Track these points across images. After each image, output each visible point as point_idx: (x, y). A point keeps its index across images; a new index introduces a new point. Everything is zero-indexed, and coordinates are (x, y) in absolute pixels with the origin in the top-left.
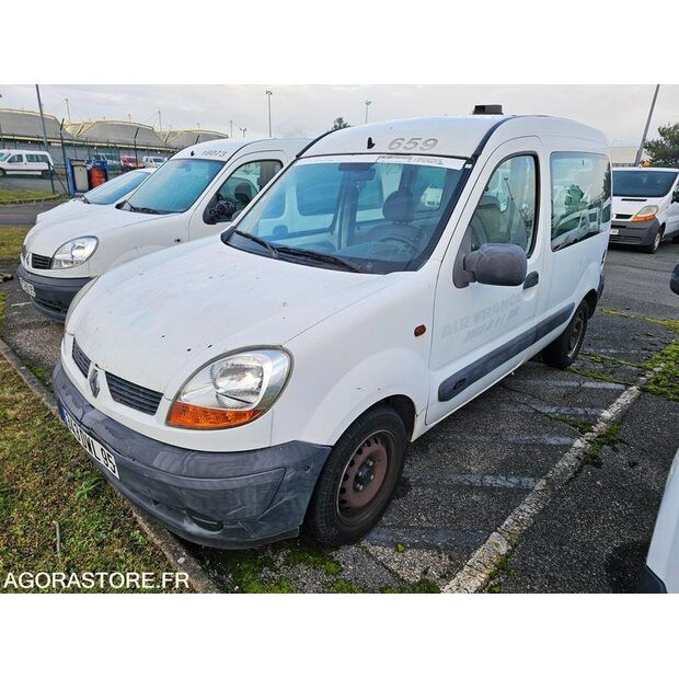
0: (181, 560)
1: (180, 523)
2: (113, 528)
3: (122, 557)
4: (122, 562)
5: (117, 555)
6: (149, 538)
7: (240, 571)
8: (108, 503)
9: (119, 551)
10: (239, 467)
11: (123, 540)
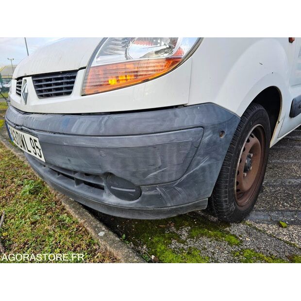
0: (102, 234)
1: (99, 197)
2: (46, 212)
3: (51, 233)
4: (50, 236)
5: (47, 231)
6: (74, 219)
7: (152, 243)
8: (44, 197)
9: (49, 228)
10: (159, 123)
11: (53, 220)
